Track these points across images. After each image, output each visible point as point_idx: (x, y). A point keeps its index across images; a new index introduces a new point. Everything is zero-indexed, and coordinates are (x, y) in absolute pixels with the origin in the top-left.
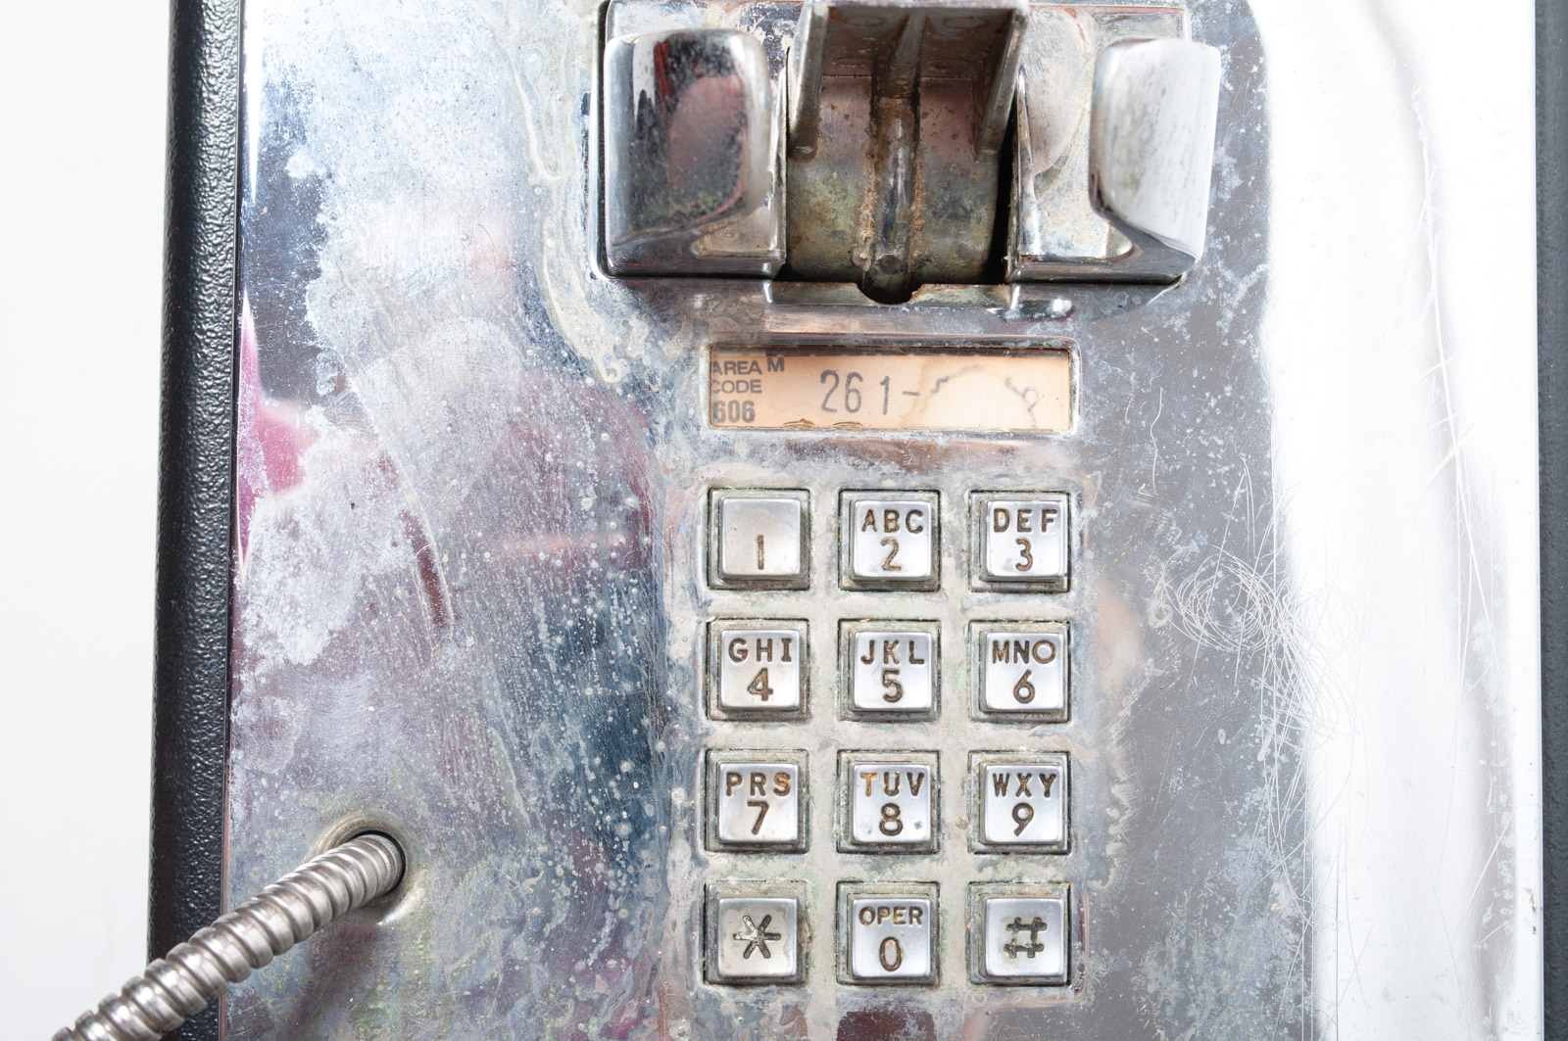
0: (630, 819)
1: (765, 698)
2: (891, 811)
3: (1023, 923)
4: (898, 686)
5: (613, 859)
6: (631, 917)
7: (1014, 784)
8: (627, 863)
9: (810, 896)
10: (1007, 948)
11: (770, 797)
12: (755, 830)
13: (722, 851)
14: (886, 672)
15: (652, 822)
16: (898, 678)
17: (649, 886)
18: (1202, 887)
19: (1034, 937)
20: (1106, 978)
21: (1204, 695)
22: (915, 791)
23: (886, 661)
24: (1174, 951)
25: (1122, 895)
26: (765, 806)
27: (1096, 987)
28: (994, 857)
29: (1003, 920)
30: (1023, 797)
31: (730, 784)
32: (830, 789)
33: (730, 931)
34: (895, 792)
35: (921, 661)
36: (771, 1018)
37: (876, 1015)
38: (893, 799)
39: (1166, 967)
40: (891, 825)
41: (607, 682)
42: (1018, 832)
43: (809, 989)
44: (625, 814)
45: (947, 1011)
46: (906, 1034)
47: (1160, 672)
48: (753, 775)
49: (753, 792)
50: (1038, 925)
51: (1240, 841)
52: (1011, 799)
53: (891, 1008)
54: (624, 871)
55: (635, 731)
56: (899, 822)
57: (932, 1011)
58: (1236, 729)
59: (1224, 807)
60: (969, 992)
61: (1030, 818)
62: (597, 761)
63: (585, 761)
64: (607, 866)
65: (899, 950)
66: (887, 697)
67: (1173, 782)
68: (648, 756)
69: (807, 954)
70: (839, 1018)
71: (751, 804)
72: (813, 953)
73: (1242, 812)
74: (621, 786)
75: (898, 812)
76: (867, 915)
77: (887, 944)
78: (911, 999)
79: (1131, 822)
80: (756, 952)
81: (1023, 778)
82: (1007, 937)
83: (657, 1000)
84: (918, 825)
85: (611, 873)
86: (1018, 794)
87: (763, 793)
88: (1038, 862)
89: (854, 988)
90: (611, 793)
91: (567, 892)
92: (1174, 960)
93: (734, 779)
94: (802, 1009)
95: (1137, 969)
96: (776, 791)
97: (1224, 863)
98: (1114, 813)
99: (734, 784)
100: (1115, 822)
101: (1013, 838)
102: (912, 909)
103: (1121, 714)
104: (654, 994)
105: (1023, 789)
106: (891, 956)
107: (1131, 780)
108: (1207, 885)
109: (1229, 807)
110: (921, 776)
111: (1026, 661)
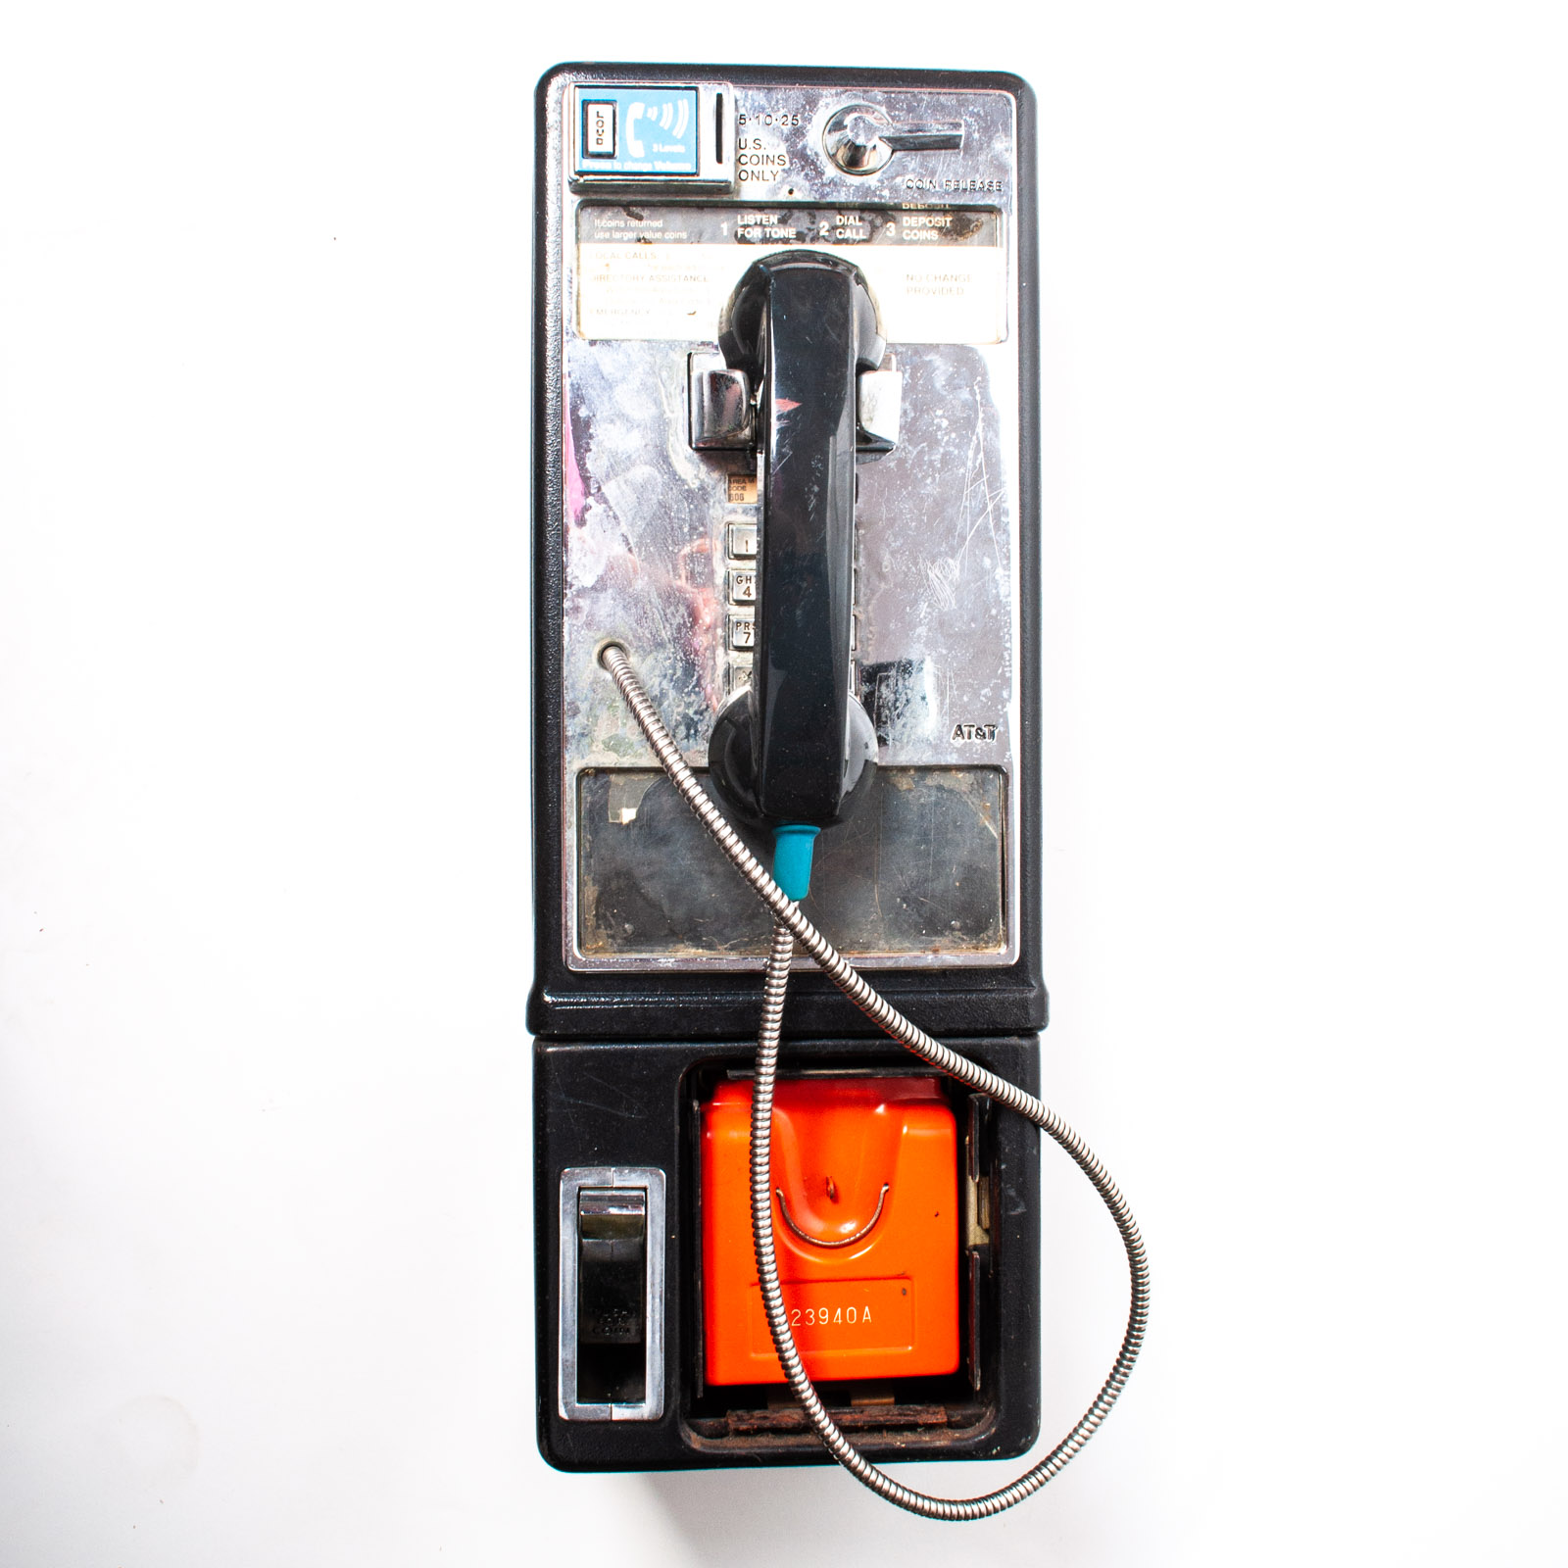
13: (735, 650)
17: (709, 663)
24: (892, 684)
58: (913, 607)
91: (681, 665)
92: (892, 687)
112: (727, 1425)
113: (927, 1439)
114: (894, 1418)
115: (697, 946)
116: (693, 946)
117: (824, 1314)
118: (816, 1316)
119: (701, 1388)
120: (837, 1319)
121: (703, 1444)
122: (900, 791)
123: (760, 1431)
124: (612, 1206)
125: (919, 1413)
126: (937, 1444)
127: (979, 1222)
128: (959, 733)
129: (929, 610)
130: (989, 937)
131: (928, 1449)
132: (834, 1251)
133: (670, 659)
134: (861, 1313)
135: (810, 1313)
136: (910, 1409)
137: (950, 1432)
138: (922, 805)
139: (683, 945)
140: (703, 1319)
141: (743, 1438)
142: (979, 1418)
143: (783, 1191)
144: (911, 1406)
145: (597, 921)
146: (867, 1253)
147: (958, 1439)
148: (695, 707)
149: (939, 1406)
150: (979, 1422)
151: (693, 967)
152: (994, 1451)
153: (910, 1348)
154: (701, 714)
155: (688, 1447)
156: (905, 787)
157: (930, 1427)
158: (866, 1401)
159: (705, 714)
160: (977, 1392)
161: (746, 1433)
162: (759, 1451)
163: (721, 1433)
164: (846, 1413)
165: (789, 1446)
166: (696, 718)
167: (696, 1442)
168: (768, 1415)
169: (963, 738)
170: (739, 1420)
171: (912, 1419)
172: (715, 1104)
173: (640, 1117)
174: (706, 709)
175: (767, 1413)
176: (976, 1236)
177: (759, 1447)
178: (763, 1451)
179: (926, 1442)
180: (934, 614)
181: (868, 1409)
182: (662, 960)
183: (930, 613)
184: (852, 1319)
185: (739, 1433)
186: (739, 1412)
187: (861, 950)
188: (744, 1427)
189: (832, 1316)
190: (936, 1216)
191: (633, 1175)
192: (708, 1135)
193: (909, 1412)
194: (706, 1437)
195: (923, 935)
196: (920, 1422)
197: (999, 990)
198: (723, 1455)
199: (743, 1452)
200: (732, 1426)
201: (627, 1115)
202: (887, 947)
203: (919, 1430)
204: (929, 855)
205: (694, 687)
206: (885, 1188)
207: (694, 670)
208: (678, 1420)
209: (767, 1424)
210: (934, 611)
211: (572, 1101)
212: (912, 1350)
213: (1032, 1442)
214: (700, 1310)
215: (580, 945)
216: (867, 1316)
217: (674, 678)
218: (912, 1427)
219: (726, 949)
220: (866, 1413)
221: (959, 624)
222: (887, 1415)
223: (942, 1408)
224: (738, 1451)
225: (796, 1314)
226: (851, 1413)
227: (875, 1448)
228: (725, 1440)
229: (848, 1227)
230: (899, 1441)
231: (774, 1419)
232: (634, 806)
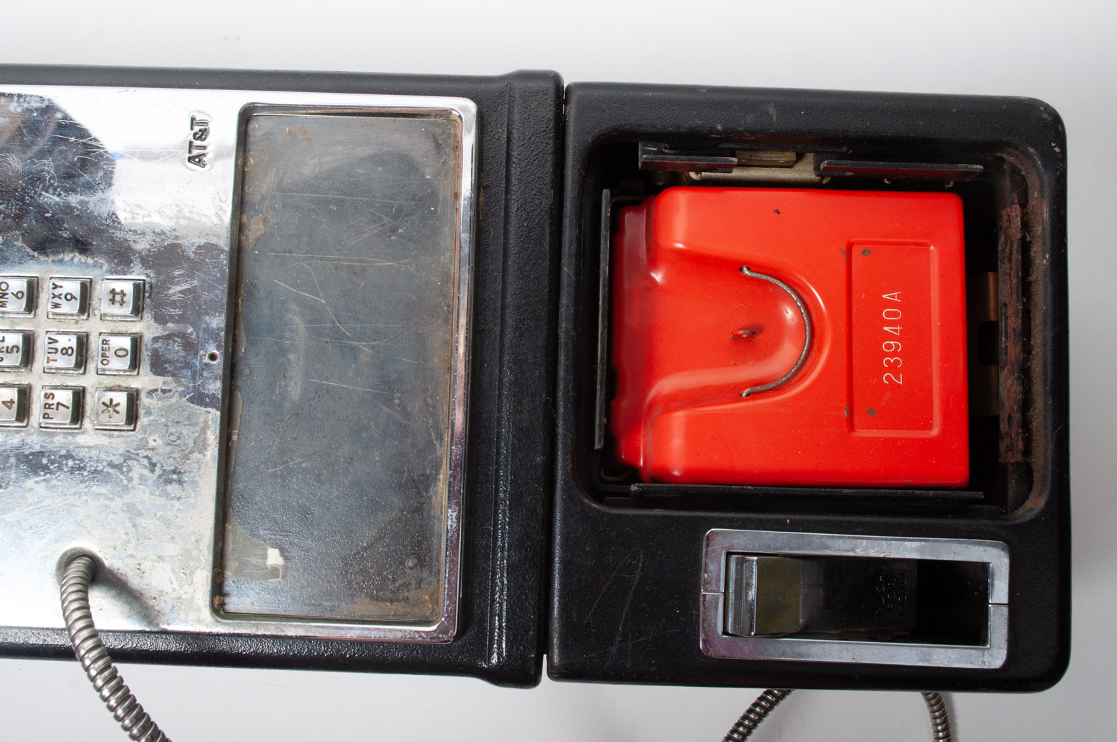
0: (67, 460)
1: (14, 402)
2: (64, 351)
3: (112, 298)
4: (13, 347)
5: (82, 468)
6: (107, 461)
7: (57, 300)
8: (84, 461)
9: (102, 386)
10: (121, 305)
11: (55, 401)
12: (68, 408)
13: (82, 422)
14: (7, 352)
15: (68, 451)
16: (10, 347)
17: (94, 453)
18: (108, 225)
19: (118, 294)
20: (143, 265)
21: (31, 221)
22: (56, 341)
23: (3, 352)
24: (134, 237)
25: (110, 258)
26: (58, 404)
27: (146, 269)
28: (91, 309)
29: (110, 306)
30: (63, 297)
31: (48, 418)
32: (59, 377)
33: (108, 419)
34: (57, 349)
35: (4, 338)
36: (150, 404)
37: (152, 360)
38: (60, 350)
39: (140, 240)
40: (70, 352)
41: (10, 468)
42: (76, 299)
43: (140, 387)
44: (64, 462)
45: (152, 331)
46: (160, 348)
47: (21, 239)
48: (45, 408)
49: (53, 408)
50: (113, 292)
51: (91, 209)
52: (62, 302)
53: (150, 354)
54: (87, 463)
55: (31, 457)
56: (69, 348)
57: (152, 336)
58: (46, 209)
59: (77, 215)
60: (145, 321)
61: (71, 294)
62: (42, 473)
63: (42, 478)
64: (85, 470)
65: (120, 350)
66: (17, 352)
67: (65, 235)
68: (41, 452)
69: (126, 388)
70: (152, 375)
71: (57, 409)
72: (125, 386)
73: (80, 208)
74: (53, 463)
75: (64, 348)
76: (105, 362)
77: (118, 354)
78: (146, 345)
79: (80, 253)
80: (117, 408)
81: (55, 296)
82: (117, 305)
83: (141, 451)
84: (69, 340)
85: (88, 469)
86: (61, 299)
87: (53, 404)
88: (94, 291)
89: (141, 368)
90: (56, 468)
91: (95, 487)
92: (137, 236)
93: (46, 416)
94: (148, 391)
95: (140, 253)
96: (53, 398)
97: (99, 215)
98: (76, 260)
99: (48, 416)
100: (80, 260)
101: (79, 300)
102: (103, 343)
103: (36, 255)
104: (138, 452)
105: (59, 296)
106: (122, 353)
107: (63, 252)
108: (107, 223)
109: (77, 213)
110: (50, 338)
111: (7, 294)
112: (1017, 464)
113: (1040, 228)
114: (1014, 267)
115: (436, 479)
116: (436, 485)
117: (888, 346)
118: (892, 355)
119: (973, 494)
120: (896, 331)
121: (1040, 494)
122: (265, 232)
123: (1026, 425)
124: (746, 596)
125: (1008, 238)
126: (1046, 215)
127: (789, 166)
128: (197, 160)
129: (51, 191)
130: (443, 132)
131: (1053, 227)
132: (817, 332)
133: (87, 501)
134: (890, 304)
135: (888, 362)
136: (1004, 250)
137: (1032, 203)
138: (284, 207)
139: (434, 498)
140: (889, 488)
141: (1034, 445)
142: (1015, 171)
143: (745, 388)
144: (1000, 248)
145: (398, 601)
146: (819, 294)
147: (1041, 192)
148: (146, 472)
149: (1001, 216)
150: (1020, 171)
151: (460, 486)
152: (1057, 150)
153: (932, 248)
154: (154, 465)
155: (1043, 512)
156: (261, 226)
157: (1026, 226)
158: (992, 304)
159: (154, 461)
160: (984, 169)
161: (1028, 442)
162: (1050, 428)
163: (1026, 472)
164: (1006, 325)
165: (1045, 392)
166: (158, 471)
167: (1036, 503)
168: (1007, 415)
169: (204, 155)
170: (1011, 450)
171: (1015, 246)
172: (642, 464)
173: (642, 556)
174: (149, 459)
175: (1004, 416)
176: (804, 171)
177: (1046, 428)
178: (1049, 422)
179: (1043, 228)
180: (56, 184)
181: (1002, 298)
182: (449, 523)
183: (55, 189)
184: (895, 314)
185: (1027, 452)
186: (1002, 449)
187: (450, 285)
188: (1020, 445)
189: (893, 337)
190: (779, 213)
191: (711, 567)
192: (676, 473)
193: (1007, 250)
194: (1030, 489)
195: (436, 210)
196: (1019, 236)
197: (508, 124)
198: (1053, 471)
199: (1051, 446)
200: (1020, 458)
201: (638, 572)
202: (448, 254)
203: (1028, 239)
204: (342, 201)
205: (122, 473)
206: (746, 272)
207: (102, 471)
208: (1010, 523)
209: (1017, 417)
210: (52, 185)
211: (618, 639)
212: (934, 246)
213: (1047, 107)
214: (880, 491)
215: (428, 623)
216: (893, 297)
217: (110, 496)
218: (1025, 247)
219: (441, 446)
220: (1007, 300)
221: (70, 156)
222: (1010, 275)
223: (1004, 212)
224: (1049, 453)
225: (888, 378)
226: (1006, 318)
227: (1050, 289)
228: (1034, 467)
229: (789, 314)
230: (1042, 260)
231: (1011, 408)
232: (266, 550)
